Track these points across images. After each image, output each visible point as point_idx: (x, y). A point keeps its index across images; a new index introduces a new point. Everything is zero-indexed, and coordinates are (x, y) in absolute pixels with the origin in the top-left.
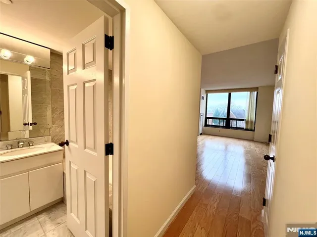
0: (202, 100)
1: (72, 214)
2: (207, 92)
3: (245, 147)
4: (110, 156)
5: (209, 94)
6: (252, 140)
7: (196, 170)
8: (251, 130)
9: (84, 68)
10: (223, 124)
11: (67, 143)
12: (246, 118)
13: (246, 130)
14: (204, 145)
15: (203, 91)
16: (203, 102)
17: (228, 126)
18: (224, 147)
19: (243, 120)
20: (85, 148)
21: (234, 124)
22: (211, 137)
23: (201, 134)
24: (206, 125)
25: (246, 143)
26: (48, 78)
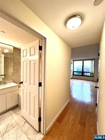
0: (71, 64)
1: (24, 110)
2: (74, 61)
3: (90, 84)
4: (40, 87)
5: (74, 62)
6: (93, 81)
7: (70, 93)
8: (92, 77)
9: (30, 56)
10: (81, 74)
11: (22, 83)
12: (90, 72)
13: (91, 76)
14: (73, 83)
15: (72, 60)
16: (72, 65)
17: (83, 75)
18: (81, 84)
19: (89, 72)
20: (30, 84)
21: (85, 74)
22: (76, 80)
23: (71, 79)
24: (73, 75)
25: (90, 82)
26: (9, 57)
